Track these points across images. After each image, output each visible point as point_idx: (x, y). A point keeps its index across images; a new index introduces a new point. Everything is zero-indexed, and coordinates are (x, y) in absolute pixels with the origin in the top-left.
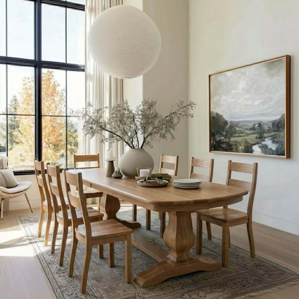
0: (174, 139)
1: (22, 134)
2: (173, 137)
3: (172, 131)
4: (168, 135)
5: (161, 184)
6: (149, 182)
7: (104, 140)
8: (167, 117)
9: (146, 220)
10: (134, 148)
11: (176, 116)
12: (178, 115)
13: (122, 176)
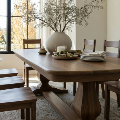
0: (88, 24)
1: (14, 33)
2: (87, 24)
3: (86, 19)
4: (83, 22)
5: (71, 57)
6: (61, 56)
7: (36, 26)
8: (82, 8)
9: (73, 87)
10: (57, 31)
11: (89, 8)
12: (91, 7)
13: (46, 52)
